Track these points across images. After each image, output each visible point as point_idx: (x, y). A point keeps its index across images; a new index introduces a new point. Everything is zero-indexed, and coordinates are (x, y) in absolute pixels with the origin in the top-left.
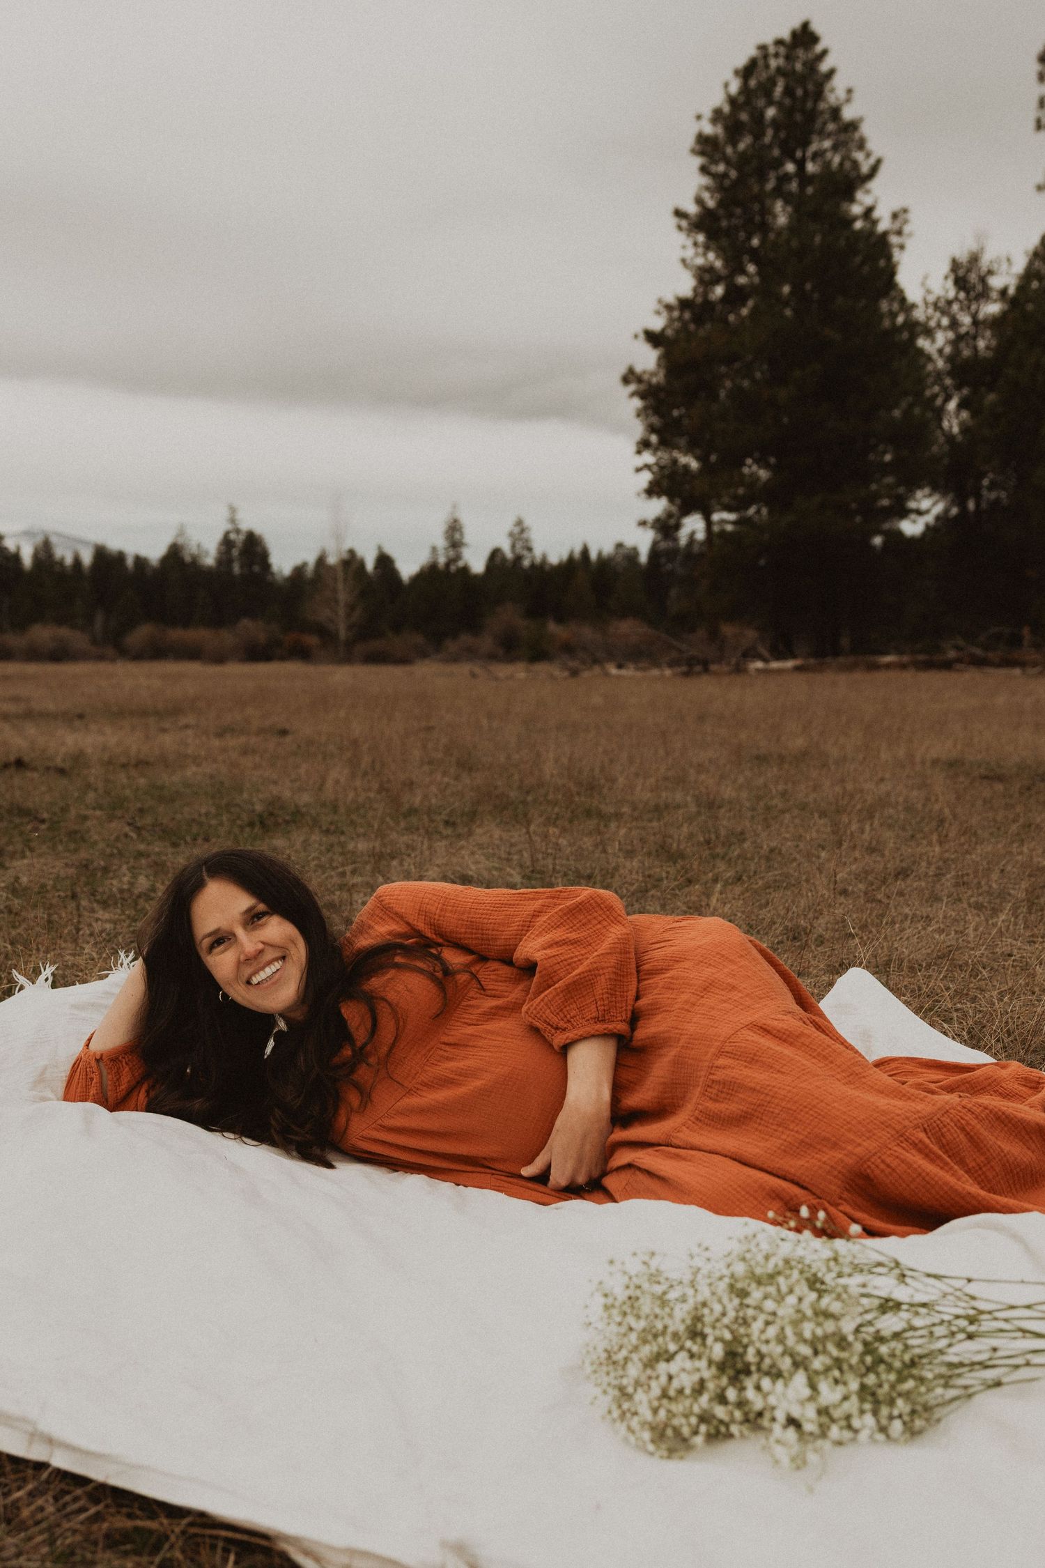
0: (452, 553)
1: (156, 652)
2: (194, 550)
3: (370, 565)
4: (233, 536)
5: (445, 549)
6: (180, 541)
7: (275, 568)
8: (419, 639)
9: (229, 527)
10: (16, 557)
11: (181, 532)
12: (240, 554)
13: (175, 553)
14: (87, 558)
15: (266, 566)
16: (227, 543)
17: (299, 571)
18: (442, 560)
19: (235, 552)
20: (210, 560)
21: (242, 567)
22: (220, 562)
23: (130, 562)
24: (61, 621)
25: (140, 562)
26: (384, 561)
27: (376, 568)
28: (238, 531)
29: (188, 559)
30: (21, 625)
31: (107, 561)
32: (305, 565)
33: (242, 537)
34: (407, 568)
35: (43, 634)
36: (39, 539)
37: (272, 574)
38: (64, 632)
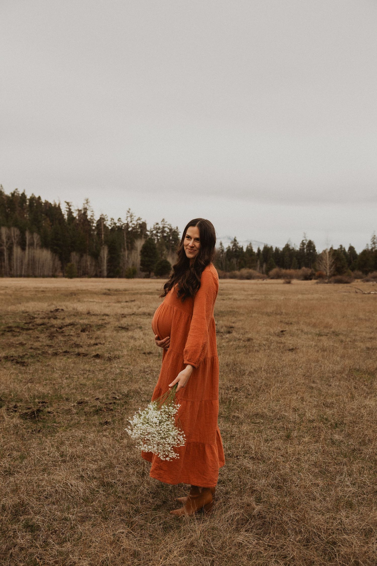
0: (373, 246)
1: (278, 277)
2: (293, 246)
3: (347, 250)
4: (304, 242)
5: (371, 245)
6: (289, 243)
7: (317, 251)
8: (360, 273)
9: (304, 239)
10: (242, 248)
11: (289, 241)
12: (306, 247)
13: (287, 247)
14: (262, 249)
15: (314, 250)
16: (303, 244)
17: (325, 251)
18: (370, 248)
19: (305, 246)
20: (297, 248)
21: (307, 250)
22: (300, 249)
23: (274, 249)
24: (250, 268)
25: (277, 250)
26: (352, 249)
27: (349, 251)
28: (306, 240)
29: (291, 248)
30: (239, 269)
31: (267, 250)
32: (327, 249)
33: (307, 242)
34: (359, 251)
35: (245, 271)
36: (248, 244)
37: (316, 253)
38: (251, 271)
